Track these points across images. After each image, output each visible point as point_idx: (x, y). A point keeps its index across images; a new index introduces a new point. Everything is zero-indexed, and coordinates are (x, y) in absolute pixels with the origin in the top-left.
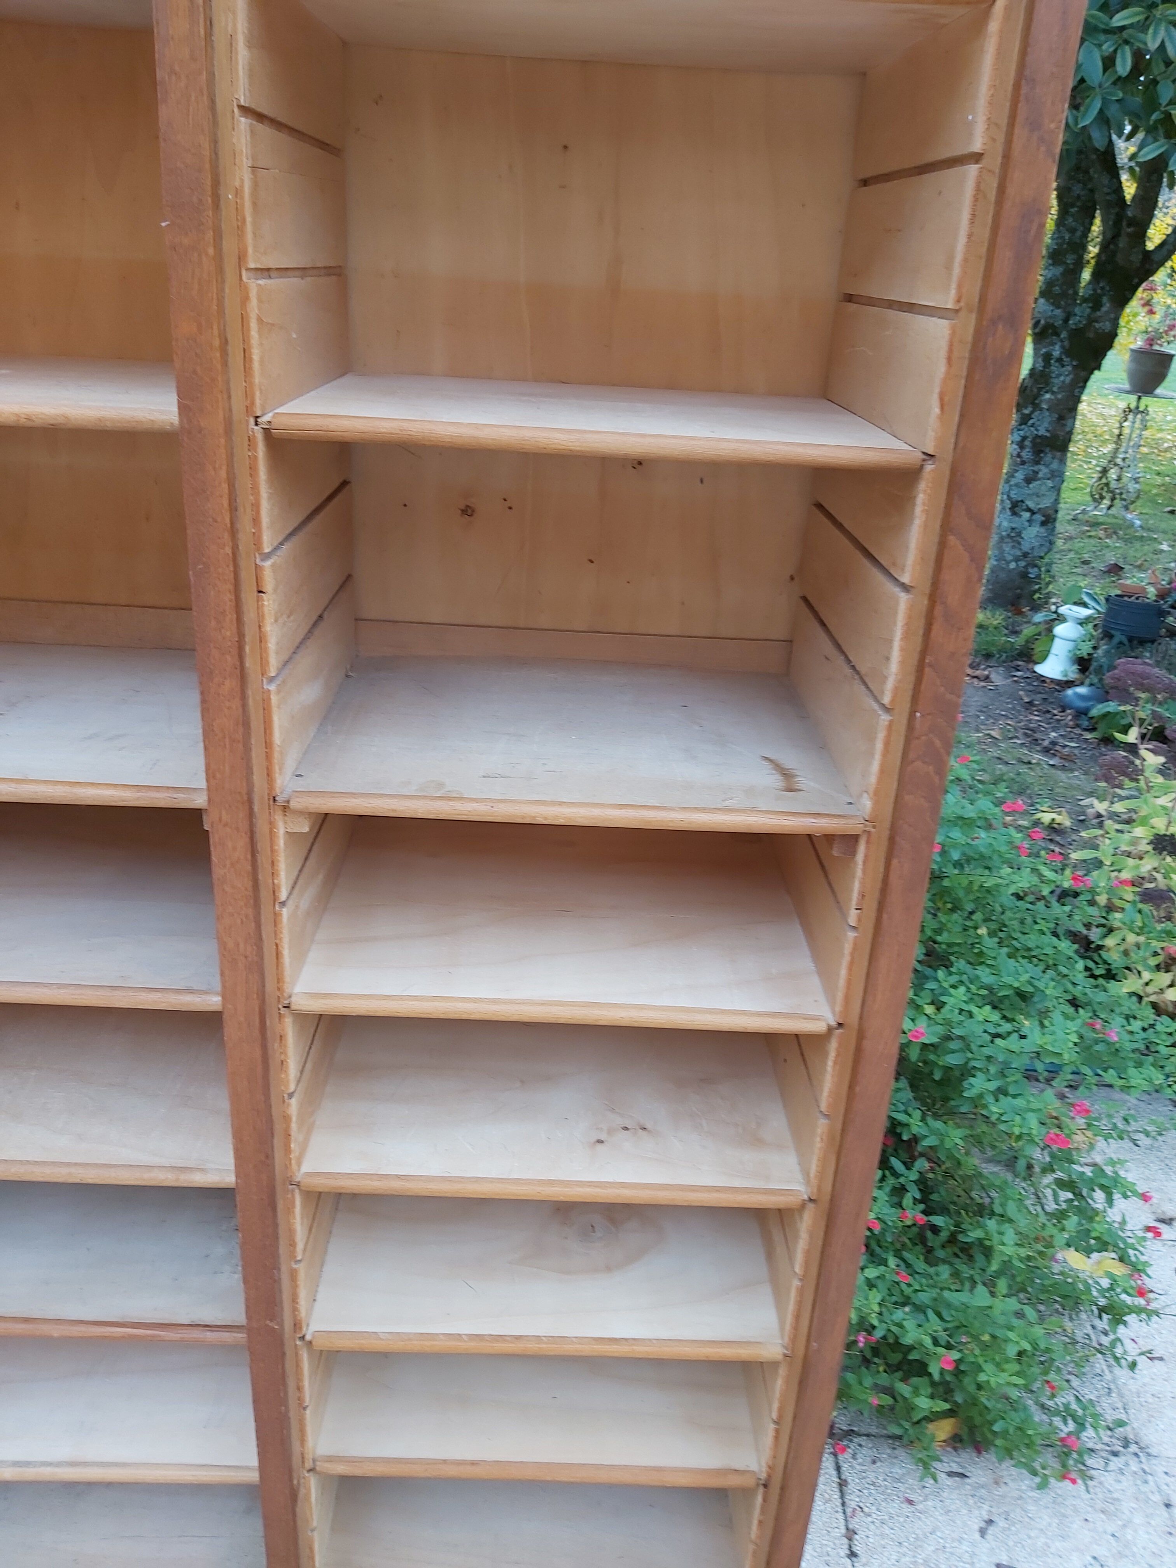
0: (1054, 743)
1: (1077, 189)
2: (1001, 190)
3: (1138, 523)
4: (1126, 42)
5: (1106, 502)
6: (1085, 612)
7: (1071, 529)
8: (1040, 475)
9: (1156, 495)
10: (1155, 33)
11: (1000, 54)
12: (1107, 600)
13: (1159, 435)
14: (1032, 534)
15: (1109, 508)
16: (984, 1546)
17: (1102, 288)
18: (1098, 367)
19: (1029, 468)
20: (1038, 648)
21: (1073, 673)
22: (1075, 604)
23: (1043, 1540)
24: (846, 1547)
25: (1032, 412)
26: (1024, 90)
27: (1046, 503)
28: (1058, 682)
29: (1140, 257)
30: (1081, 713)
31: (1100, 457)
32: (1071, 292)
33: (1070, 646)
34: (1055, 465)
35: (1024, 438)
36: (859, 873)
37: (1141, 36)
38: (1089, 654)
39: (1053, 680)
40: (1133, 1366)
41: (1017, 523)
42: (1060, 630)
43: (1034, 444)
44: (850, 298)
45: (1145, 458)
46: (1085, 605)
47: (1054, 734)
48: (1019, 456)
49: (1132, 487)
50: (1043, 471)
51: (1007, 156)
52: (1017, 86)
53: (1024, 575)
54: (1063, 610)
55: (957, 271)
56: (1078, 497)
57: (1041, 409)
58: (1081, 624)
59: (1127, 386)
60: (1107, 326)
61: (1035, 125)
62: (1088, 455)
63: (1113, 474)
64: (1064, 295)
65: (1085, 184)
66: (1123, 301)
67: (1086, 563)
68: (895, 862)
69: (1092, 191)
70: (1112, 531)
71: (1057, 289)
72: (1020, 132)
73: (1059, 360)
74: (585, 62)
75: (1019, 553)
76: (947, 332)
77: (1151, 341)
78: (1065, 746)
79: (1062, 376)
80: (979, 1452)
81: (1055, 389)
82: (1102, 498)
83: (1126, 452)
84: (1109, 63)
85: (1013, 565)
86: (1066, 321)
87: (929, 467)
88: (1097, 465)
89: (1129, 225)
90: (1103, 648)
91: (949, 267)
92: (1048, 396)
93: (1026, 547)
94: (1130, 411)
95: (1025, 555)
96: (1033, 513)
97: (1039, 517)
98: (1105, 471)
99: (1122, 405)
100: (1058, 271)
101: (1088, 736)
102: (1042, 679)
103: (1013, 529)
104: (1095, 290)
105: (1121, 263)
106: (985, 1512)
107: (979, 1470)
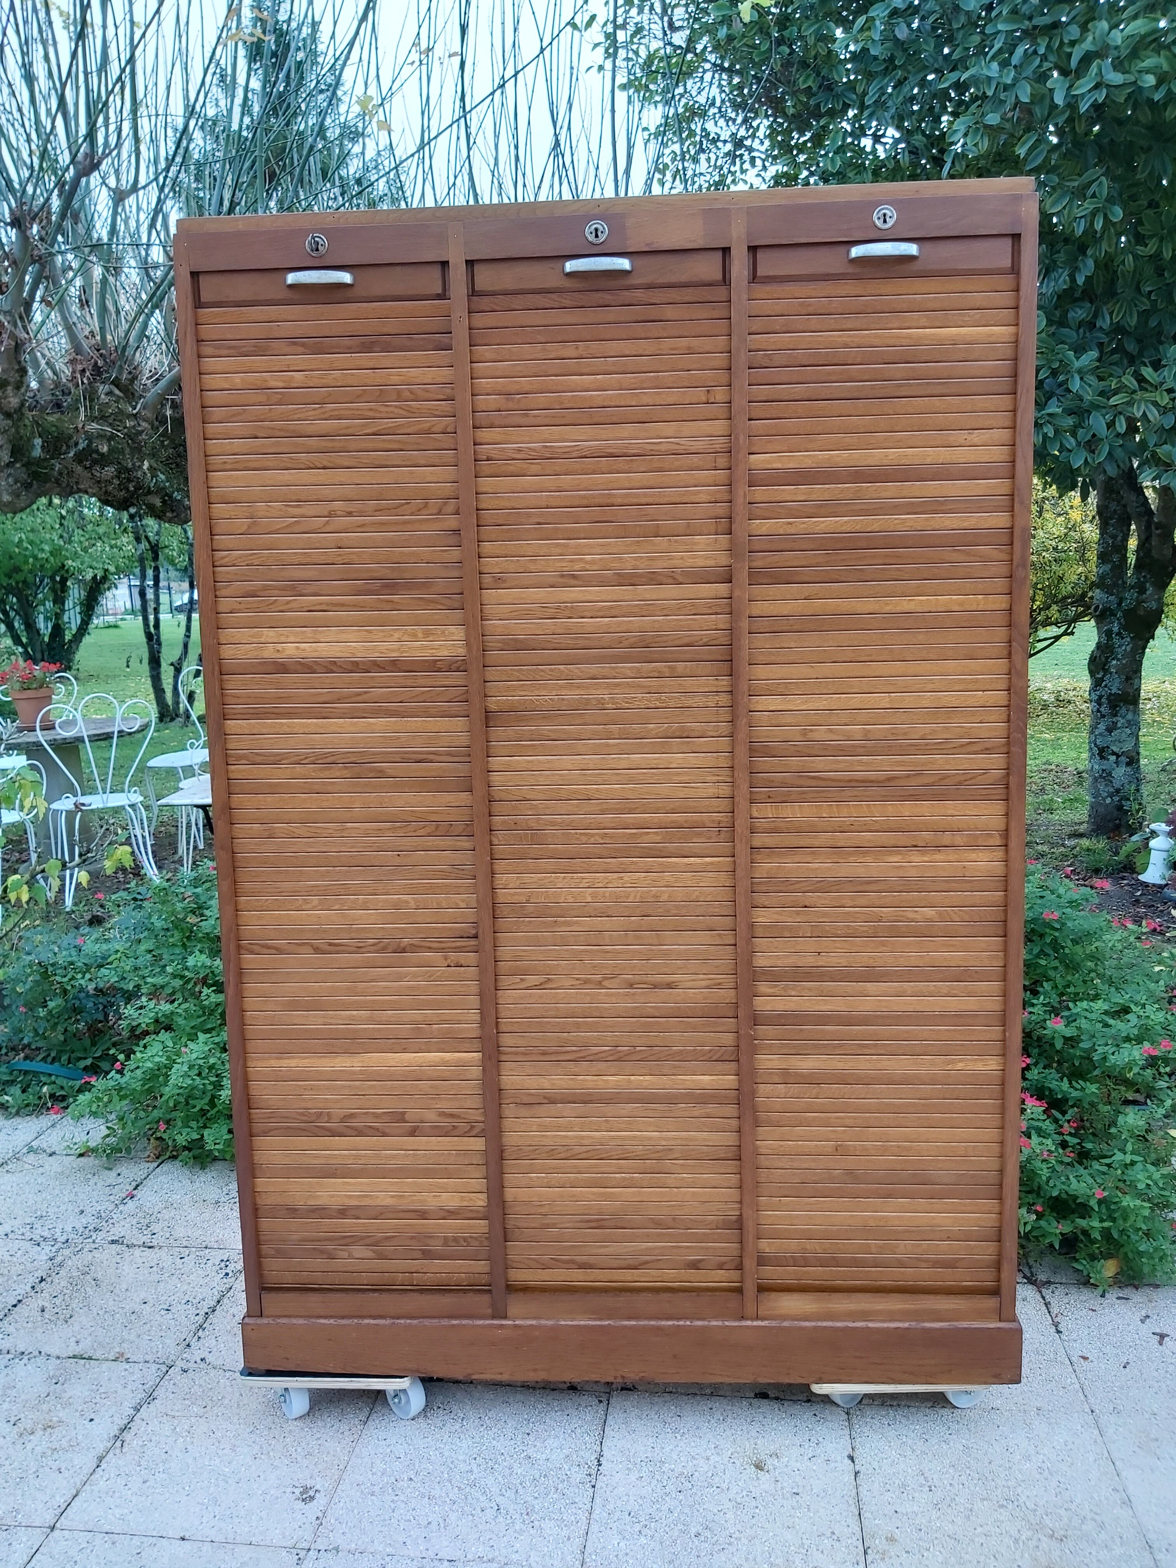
1: (1113, 506)
4: (1120, 413)
8: (1119, 725)
10: (1138, 409)
14: (1120, 773)
16: (1144, 1326)
17: (1144, 577)
18: (1153, 637)
19: (1109, 720)
20: (1139, 861)
24: (1054, 1329)
25: (1104, 676)
27: (1128, 746)
32: (1120, 582)
33: (1164, 855)
34: (1130, 716)
35: (1101, 697)
37: (1130, 409)
39: (1154, 885)
41: (1106, 765)
42: (1153, 843)
43: (1110, 701)
48: (1098, 711)
50: (1121, 722)
53: (1120, 808)
54: (1154, 827)
57: (1111, 673)
60: (1154, 605)
64: (1115, 585)
65: (1118, 502)
69: (1125, 506)
71: (1109, 581)
73: (1119, 634)
75: (1112, 790)
79: (1124, 646)
80: (1137, 1289)
81: (1119, 656)
84: (1111, 425)
85: (1108, 801)
86: (1119, 604)
89: (1157, 529)
92: (1114, 662)
93: (1117, 785)
95: (1118, 791)
96: (1118, 756)
97: (1123, 759)
100: (1107, 567)
102: (1146, 885)
103: (1103, 770)
104: (1139, 579)
105: (1156, 556)
106: (1143, 1313)
107: (1137, 1297)
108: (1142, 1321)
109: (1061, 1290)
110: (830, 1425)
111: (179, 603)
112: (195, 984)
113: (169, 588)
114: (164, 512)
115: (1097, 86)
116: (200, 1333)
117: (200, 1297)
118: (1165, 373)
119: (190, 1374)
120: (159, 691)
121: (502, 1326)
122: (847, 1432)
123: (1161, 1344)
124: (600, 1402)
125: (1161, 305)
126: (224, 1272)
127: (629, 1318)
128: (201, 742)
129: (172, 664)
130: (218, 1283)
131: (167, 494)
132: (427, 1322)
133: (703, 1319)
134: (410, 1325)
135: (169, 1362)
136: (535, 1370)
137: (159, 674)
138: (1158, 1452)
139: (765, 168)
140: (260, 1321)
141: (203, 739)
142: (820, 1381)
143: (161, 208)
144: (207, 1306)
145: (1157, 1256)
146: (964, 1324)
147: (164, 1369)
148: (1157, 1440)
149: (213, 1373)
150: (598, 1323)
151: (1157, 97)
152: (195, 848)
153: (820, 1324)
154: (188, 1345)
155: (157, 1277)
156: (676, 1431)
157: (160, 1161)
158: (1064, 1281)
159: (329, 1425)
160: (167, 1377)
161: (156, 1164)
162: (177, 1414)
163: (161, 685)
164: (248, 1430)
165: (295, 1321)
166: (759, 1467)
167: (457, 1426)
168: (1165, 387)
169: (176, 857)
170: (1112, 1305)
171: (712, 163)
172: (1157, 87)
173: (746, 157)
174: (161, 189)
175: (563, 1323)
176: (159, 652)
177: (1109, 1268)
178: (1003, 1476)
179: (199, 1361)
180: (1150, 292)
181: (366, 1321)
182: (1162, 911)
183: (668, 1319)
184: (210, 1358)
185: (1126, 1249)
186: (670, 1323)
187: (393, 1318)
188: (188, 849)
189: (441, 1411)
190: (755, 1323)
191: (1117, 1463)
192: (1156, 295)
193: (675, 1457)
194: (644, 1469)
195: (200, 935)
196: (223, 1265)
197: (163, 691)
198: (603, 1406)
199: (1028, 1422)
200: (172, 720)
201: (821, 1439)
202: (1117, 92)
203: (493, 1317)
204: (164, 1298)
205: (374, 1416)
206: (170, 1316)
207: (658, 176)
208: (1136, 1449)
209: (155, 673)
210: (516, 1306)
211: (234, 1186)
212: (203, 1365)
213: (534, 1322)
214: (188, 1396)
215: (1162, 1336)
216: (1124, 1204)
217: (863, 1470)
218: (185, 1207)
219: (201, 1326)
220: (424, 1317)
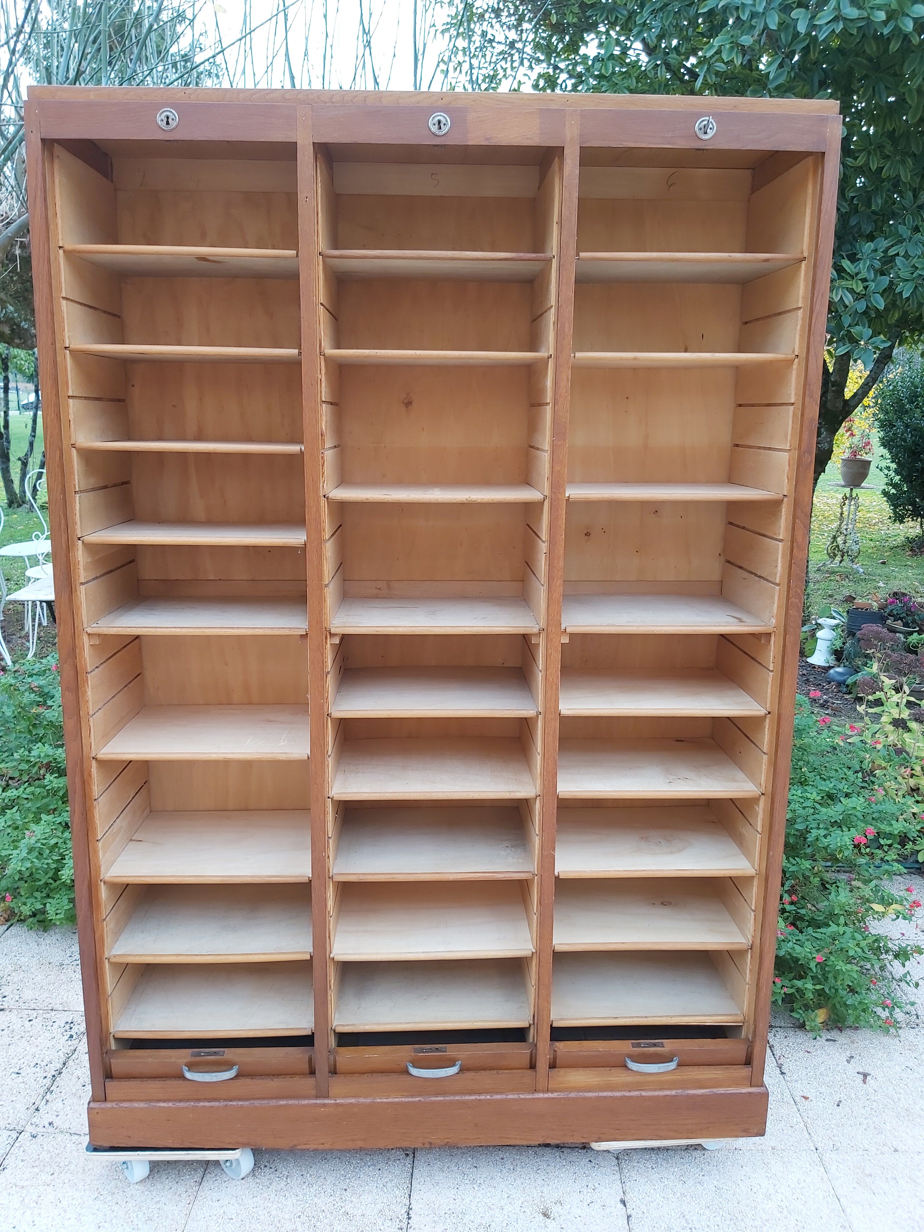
0: (826, 701)
2: (802, 415)
3: (861, 570)
5: (838, 559)
6: (834, 622)
7: (818, 576)
9: (871, 553)
11: (798, 375)
12: (848, 612)
13: (869, 515)
15: (841, 562)
16: (850, 1066)
20: (808, 647)
21: (832, 660)
22: (828, 617)
23: (880, 1062)
24: (779, 1071)
26: (807, 387)
28: (824, 668)
29: (842, 403)
30: (840, 684)
31: (829, 531)
33: (829, 643)
36: (772, 648)
38: (841, 648)
39: (819, 667)
40: (917, 985)
42: (819, 634)
44: (737, 445)
45: (860, 530)
46: (834, 618)
47: (825, 696)
49: (855, 548)
51: (803, 404)
52: (805, 385)
54: (820, 621)
55: (789, 438)
56: (818, 556)
58: (833, 630)
59: (843, 483)
61: (811, 396)
62: (821, 530)
63: (840, 540)
66: (833, 431)
67: (831, 596)
68: (787, 636)
70: (846, 576)
72: (807, 399)
74: (634, 369)
76: (788, 457)
77: (854, 453)
78: (833, 703)
80: (841, 1031)
82: (835, 555)
83: (847, 525)
87: (785, 499)
88: (828, 536)
89: (833, 387)
90: (849, 642)
91: (786, 437)
94: (846, 498)
98: (835, 538)
99: (840, 496)
101: (847, 697)
102: (813, 666)
105: (830, 408)
106: (848, 1054)
107: (842, 1038)
108: (848, 1062)
109: (781, 1034)
110: (603, 1170)
111: (25, 402)
112: (40, 768)
113: (17, 390)
114: (12, 339)
115: (836, 19)
116: (48, 1097)
117: (47, 1059)
118: (861, 265)
119: (39, 1139)
120: (8, 482)
121: (324, 1105)
122: (618, 1176)
123: (865, 1083)
124: (407, 1155)
125: (861, 208)
126: (69, 1034)
127: (437, 1095)
128: (44, 536)
129: (19, 459)
130: (63, 1045)
131: (15, 324)
132: (257, 1103)
133: (501, 1093)
134: (242, 1106)
135: (19, 1128)
136: (353, 1140)
137: (8, 467)
138: (873, 1188)
139: (531, 67)
140: (104, 1105)
141: (46, 534)
142: (599, 1140)
143: (13, 71)
144: (54, 1069)
145: (860, 1008)
146: (722, 1090)
147: (14, 1135)
148: (871, 1175)
149: (60, 1137)
150: (410, 1099)
151: (886, 31)
152: (40, 624)
153: (601, 1094)
154: (37, 1110)
155: (7, 1040)
156: (473, 1181)
157: (9, 924)
158: (783, 1025)
159: (167, 1187)
160: (17, 1144)
161: (5, 927)
162: (26, 1183)
163: (10, 476)
164: (93, 1197)
165: (136, 1105)
166: (546, 1215)
167: (283, 1184)
168: (860, 277)
169: (23, 633)
170: (823, 1047)
171: (488, 59)
172: (885, 23)
173: (516, 57)
174: (13, 52)
175: (379, 1100)
176: (8, 449)
177: (821, 1015)
178: (750, 1215)
179: (47, 1125)
180: (853, 198)
181: (201, 1104)
182: (827, 689)
183: (471, 1094)
184: (57, 1122)
185: (835, 1001)
186: (473, 1097)
187: (225, 1100)
188: (34, 626)
189: (267, 1170)
190: (546, 1095)
191: (841, 1200)
192: (858, 200)
193: (474, 1208)
194: (448, 1221)
195: (45, 723)
196: (67, 1027)
197: (12, 481)
198: (409, 1159)
199: (766, 1161)
200: (20, 506)
201: (597, 1185)
202: (851, 25)
203: (317, 1097)
204: (14, 1061)
205: (208, 1176)
206: (20, 1079)
207: (443, 66)
208: (855, 1185)
209: (4, 466)
210: (337, 1085)
211: (76, 948)
212: (50, 1129)
213: (353, 1101)
214: (37, 1163)
215: (865, 1075)
216: (838, 968)
217: (633, 1213)
218: (33, 970)
219: (48, 1089)
220: (254, 1099)
